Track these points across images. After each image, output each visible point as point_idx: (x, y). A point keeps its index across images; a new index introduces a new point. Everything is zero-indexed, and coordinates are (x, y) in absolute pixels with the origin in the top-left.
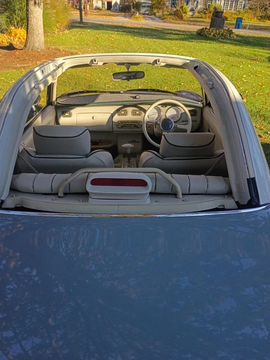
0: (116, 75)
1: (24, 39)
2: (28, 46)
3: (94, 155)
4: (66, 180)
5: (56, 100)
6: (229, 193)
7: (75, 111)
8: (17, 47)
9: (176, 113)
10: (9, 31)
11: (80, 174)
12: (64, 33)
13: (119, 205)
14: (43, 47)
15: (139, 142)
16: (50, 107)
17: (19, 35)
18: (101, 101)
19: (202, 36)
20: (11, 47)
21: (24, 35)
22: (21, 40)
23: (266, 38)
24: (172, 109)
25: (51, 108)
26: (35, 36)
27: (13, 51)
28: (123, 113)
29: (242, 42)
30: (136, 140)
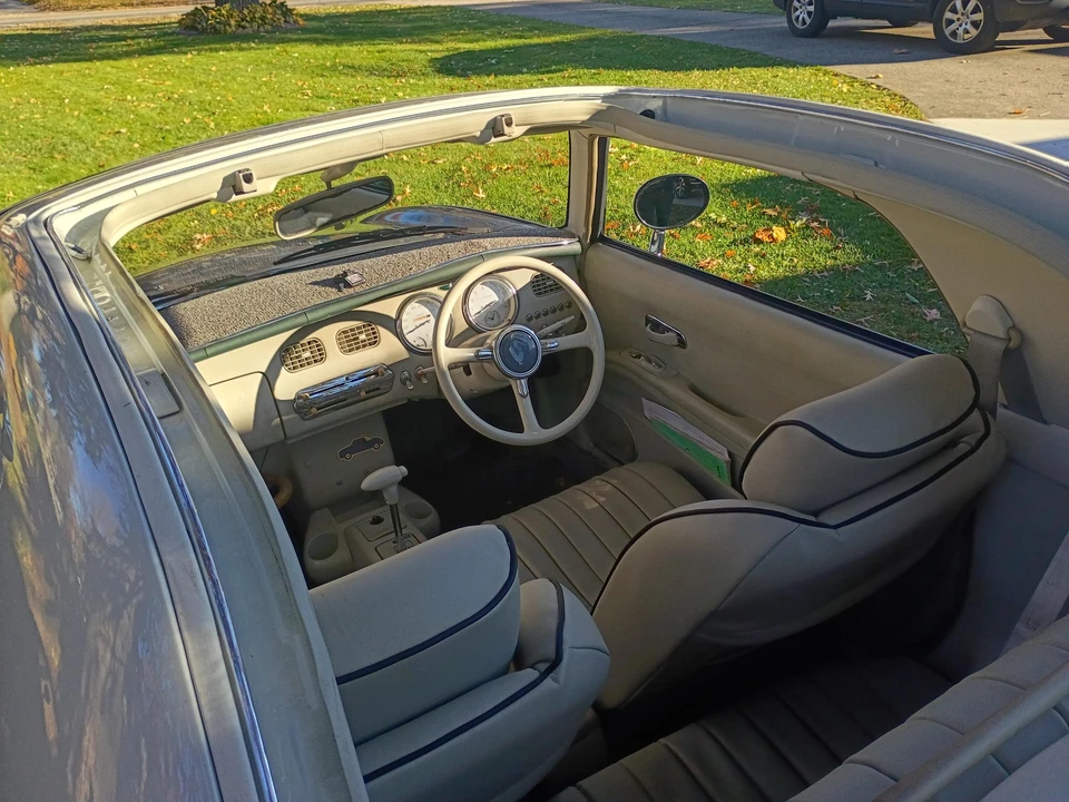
0: (289, 215)
15: (380, 442)
18: (211, 336)
28: (308, 354)
29: (329, 34)
30: (368, 439)
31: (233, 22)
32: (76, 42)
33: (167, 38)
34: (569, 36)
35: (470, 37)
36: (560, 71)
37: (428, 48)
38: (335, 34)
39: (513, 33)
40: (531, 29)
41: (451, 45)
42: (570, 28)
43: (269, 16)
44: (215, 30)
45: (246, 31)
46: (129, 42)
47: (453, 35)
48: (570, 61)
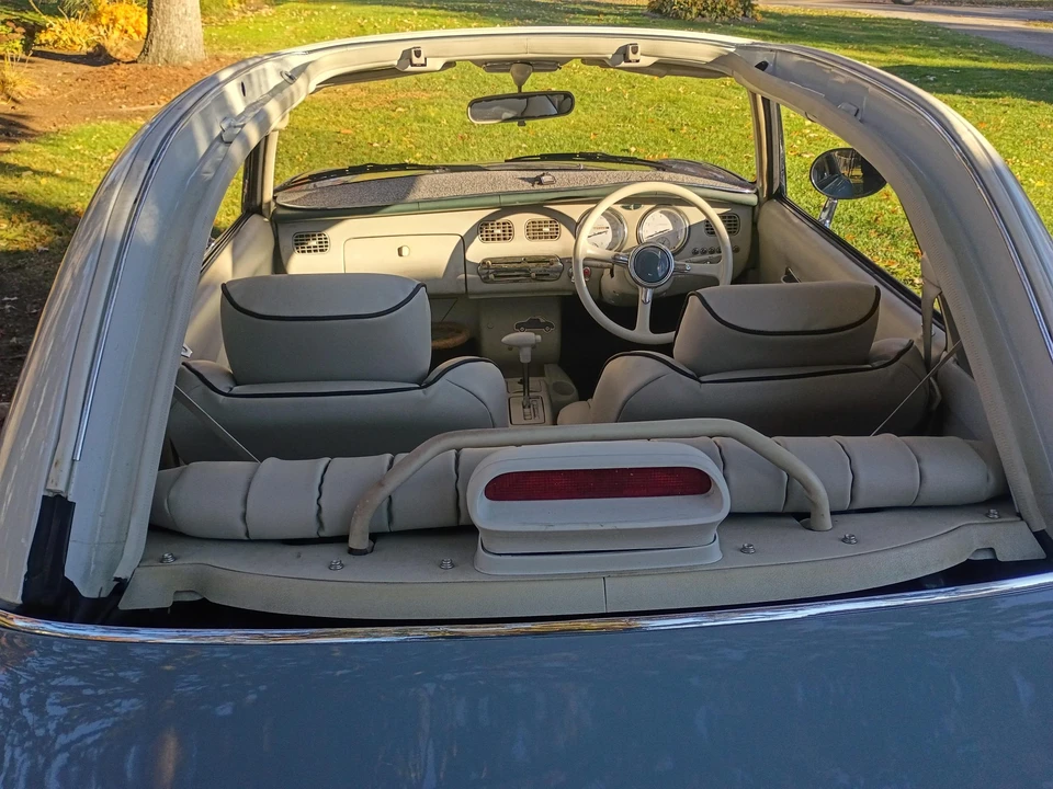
0: (480, 105)
1: (139, 33)
2: (153, 49)
3: (449, 375)
4: (381, 484)
5: (275, 198)
6: (1000, 500)
7: (338, 234)
8: (119, 56)
9: (670, 227)
10: (92, 11)
11: (434, 454)
12: (260, 15)
13: (605, 576)
14: (200, 53)
15: (551, 326)
16: (255, 220)
17: (122, 21)
18: (426, 195)
19: (666, 15)
20: (100, 55)
21: (137, 21)
22: (130, 36)
23: (844, 18)
24: (657, 213)
25: (258, 225)
26: (174, 20)
27: (107, 67)
28: (499, 231)
29: (780, 32)
30: (542, 321)
31: (694, 10)
32: (560, 11)
33: (634, 18)
34: (1030, 66)
35: (921, 52)
36: (994, 97)
37: (870, 56)
38: (786, 32)
39: (969, 55)
40: (991, 54)
41: (895, 57)
42: (1039, 58)
43: (729, 9)
44: (677, 15)
45: (704, 19)
46: (601, 17)
47: (904, 48)
48: (1014, 89)
